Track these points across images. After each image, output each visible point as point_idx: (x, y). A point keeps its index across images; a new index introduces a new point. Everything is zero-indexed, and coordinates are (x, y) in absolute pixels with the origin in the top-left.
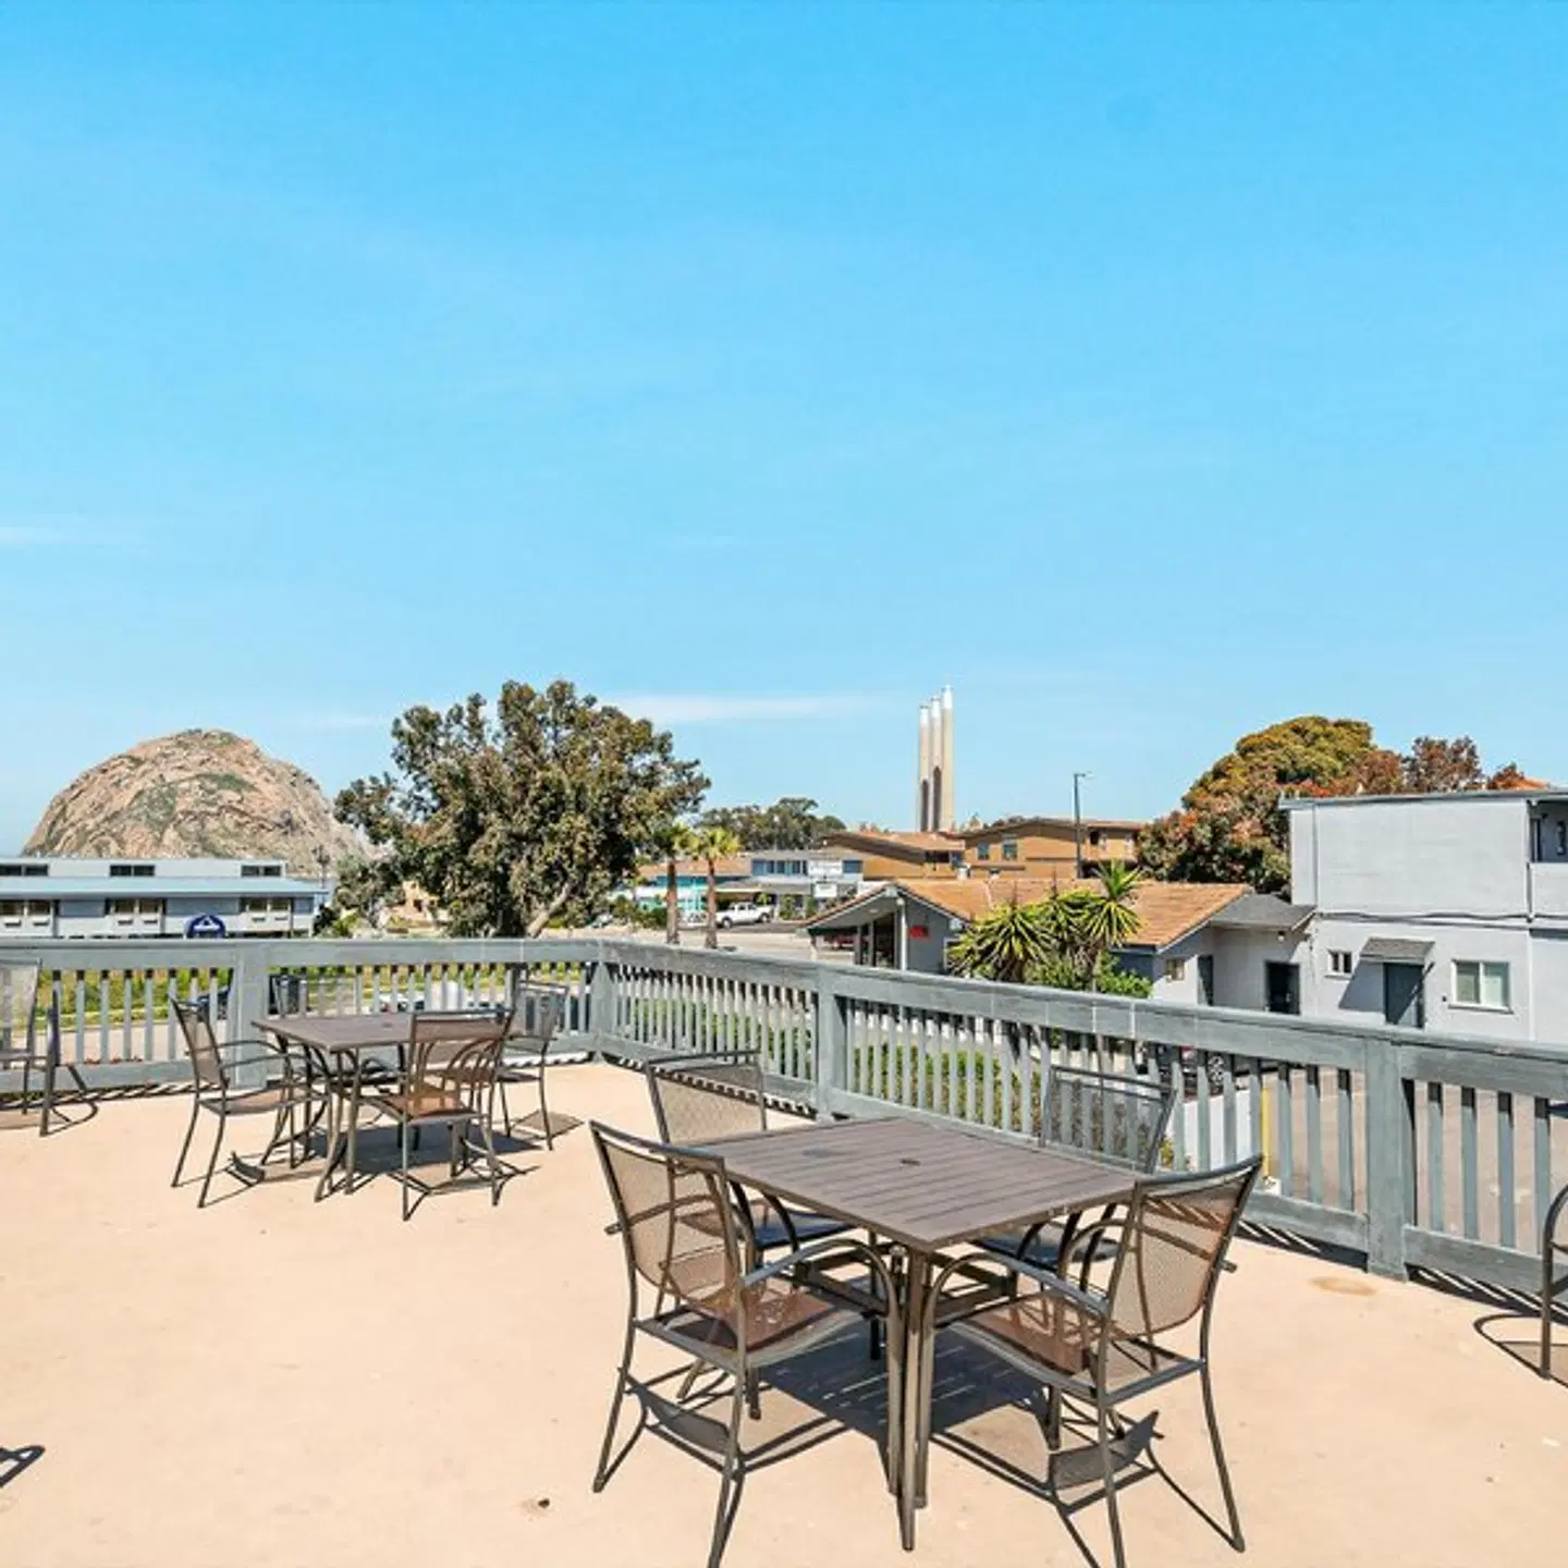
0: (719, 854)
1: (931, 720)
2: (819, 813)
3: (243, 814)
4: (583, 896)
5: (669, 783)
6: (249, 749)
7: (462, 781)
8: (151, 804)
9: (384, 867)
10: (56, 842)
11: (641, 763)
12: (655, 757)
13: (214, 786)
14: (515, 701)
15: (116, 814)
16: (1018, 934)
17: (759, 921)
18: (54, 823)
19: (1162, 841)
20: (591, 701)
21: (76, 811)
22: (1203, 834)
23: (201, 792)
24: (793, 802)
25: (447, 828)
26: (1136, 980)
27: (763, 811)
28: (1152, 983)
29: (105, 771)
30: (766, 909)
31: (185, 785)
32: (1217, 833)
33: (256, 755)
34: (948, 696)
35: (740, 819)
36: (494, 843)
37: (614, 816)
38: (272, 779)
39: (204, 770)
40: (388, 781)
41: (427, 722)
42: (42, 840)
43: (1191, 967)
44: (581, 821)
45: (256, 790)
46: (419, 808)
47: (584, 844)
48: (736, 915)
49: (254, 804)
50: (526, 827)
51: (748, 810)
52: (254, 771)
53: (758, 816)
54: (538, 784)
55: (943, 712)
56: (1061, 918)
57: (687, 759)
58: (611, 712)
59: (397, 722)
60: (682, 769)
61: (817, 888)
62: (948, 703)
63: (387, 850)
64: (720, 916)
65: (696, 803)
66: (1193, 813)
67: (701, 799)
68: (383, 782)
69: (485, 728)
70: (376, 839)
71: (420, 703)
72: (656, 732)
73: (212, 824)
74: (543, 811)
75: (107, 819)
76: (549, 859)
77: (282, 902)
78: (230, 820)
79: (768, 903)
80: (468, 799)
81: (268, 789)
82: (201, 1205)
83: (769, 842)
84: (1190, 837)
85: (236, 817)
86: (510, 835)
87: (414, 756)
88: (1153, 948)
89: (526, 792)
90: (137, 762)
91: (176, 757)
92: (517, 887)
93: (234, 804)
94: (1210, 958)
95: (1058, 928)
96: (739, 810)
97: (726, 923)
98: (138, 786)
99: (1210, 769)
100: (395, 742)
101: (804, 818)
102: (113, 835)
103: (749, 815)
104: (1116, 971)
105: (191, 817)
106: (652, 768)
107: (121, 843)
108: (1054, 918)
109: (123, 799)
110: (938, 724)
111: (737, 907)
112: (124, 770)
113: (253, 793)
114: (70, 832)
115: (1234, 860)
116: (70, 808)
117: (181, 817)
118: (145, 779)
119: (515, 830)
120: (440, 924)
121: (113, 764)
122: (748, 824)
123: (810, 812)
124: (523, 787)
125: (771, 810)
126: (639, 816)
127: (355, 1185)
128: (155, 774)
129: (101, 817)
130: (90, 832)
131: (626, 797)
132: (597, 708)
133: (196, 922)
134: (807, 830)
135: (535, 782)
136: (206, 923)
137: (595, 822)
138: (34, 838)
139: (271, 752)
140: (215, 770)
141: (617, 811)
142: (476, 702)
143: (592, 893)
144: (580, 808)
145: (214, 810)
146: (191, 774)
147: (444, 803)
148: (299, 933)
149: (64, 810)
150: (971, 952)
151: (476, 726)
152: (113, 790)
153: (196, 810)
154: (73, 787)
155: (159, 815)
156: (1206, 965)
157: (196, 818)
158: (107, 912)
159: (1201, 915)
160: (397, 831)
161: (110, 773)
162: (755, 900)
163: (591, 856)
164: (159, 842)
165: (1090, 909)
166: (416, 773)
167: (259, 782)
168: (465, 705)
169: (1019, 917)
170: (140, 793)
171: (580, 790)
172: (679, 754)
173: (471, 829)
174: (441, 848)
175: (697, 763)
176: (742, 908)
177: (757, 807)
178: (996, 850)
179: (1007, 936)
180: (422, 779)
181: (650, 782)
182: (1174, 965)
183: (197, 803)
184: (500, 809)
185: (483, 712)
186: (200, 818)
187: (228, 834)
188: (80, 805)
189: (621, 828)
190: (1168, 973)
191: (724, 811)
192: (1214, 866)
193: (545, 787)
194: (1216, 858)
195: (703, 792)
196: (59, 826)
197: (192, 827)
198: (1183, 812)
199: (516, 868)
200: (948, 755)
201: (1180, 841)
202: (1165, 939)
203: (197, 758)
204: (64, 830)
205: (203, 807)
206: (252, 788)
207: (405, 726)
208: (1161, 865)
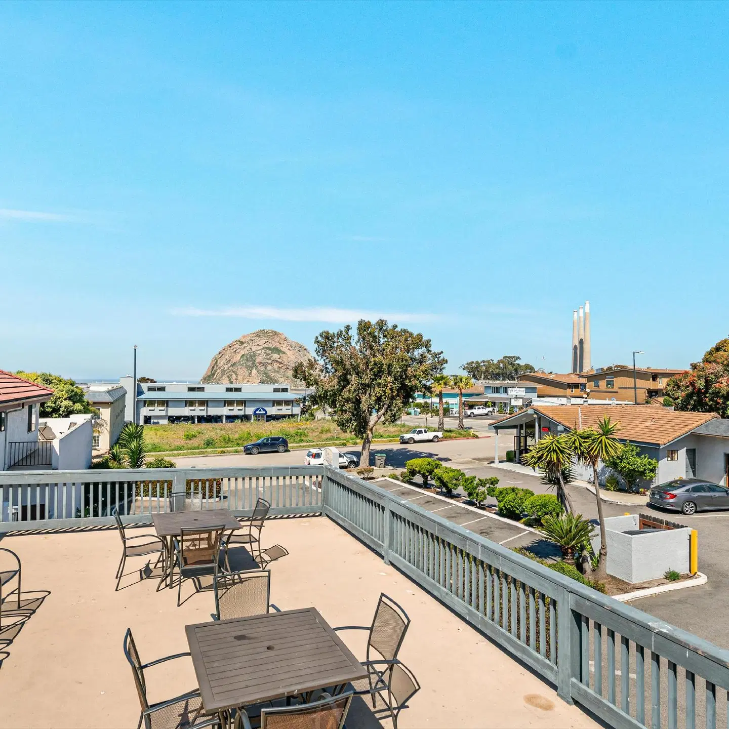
0: (464, 387)
1: (579, 317)
2: (522, 362)
3: (281, 363)
4: (391, 410)
5: (430, 362)
6: (283, 337)
7: (340, 363)
8: (247, 360)
9: (312, 397)
10: (214, 374)
11: (417, 353)
12: (423, 350)
13: (270, 352)
14: (364, 327)
15: (235, 364)
16: (554, 451)
17: (487, 414)
18: (213, 367)
19: (679, 387)
20: (395, 327)
21: (221, 363)
22: (700, 384)
23: (265, 355)
24: (509, 357)
25: (335, 381)
26: (650, 460)
27: (495, 362)
28: (658, 462)
29: (230, 347)
30: (491, 409)
31: (258, 352)
32: (708, 383)
33: (285, 339)
34: (587, 307)
35: (484, 365)
36: (353, 389)
37: (404, 377)
38: (291, 349)
39: (266, 346)
40: (315, 360)
41: (327, 337)
42: (210, 373)
43: (682, 454)
44: (390, 379)
45: (285, 353)
46: (327, 372)
47: (391, 389)
48: (476, 411)
49: (285, 360)
50: (367, 381)
51: (488, 361)
52: (284, 346)
53: (493, 364)
54: (372, 363)
55: (585, 314)
56: (577, 444)
57: (437, 351)
58: (405, 331)
59: (317, 338)
60: (436, 355)
61: (513, 401)
62: (587, 309)
63: (312, 390)
64: (469, 412)
65: (441, 370)
66: (696, 372)
67: (443, 368)
68: (313, 360)
69: (352, 339)
70: (308, 385)
71: (326, 330)
72: (425, 339)
73: (269, 367)
74: (375, 375)
75: (232, 366)
76: (377, 395)
77: (288, 402)
78: (276, 365)
79: (492, 406)
80: (344, 369)
81: (289, 353)
82: (117, 590)
83: (496, 376)
84: (693, 384)
85: (278, 364)
86: (362, 384)
87: (324, 351)
88: (658, 445)
89: (368, 366)
90: (242, 343)
91: (255, 341)
92: (364, 406)
93: (277, 359)
94: (694, 450)
95: (576, 448)
96: (484, 362)
97: (472, 415)
98: (242, 352)
99: (714, 346)
100: (316, 346)
101: (514, 365)
102: (234, 372)
103: (489, 363)
104: (638, 455)
105: (262, 364)
106: (422, 355)
107: (236, 374)
108: (574, 443)
109: (237, 358)
110: (582, 319)
111: (477, 407)
112: (237, 346)
113: (284, 355)
114: (219, 371)
115: (717, 397)
116: (219, 361)
117: (258, 364)
118: (244, 350)
119: (363, 382)
120: (333, 421)
121: (234, 344)
122: (488, 368)
123: (517, 362)
124: (367, 364)
125: (499, 362)
126: (415, 376)
127: (173, 585)
128: (248, 348)
129: (230, 365)
130: (226, 370)
131: (409, 368)
132: (398, 329)
133: (257, 410)
134: (516, 370)
135: (371, 362)
136: (260, 411)
137: (396, 379)
138: (207, 372)
139: (291, 338)
140: (270, 346)
141: (405, 374)
142: (348, 328)
143: (396, 409)
144: (390, 373)
145: (270, 361)
146: (261, 347)
147: (336, 371)
148: (293, 416)
149: (217, 361)
150: (533, 457)
151: (348, 339)
152: (233, 354)
153: (263, 362)
154: (219, 353)
155: (250, 364)
156: (691, 454)
157: (263, 365)
158: (225, 406)
159: (687, 430)
160: (316, 383)
161: (232, 348)
162: (486, 405)
163: (394, 394)
164: (250, 374)
165: (593, 440)
166: (325, 358)
167: (286, 350)
168: (343, 329)
169: (555, 442)
170: (243, 355)
171: (390, 366)
172: (434, 349)
173: (344, 381)
174: (332, 390)
175: (442, 352)
176: (479, 408)
177: (493, 361)
178: (603, 383)
179: (549, 451)
180: (327, 361)
181: (422, 360)
182: (671, 452)
183: (264, 358)
184: (357, 374)
185: (350, 332)
186: (265, 365)
187: (275, 371)
188: (222, 360)
189: (407, 382)
190: (668, 456)
191: (477, 362)
192: (707, 400)
193: (375, 364)
194: (708, 395)
195: (445, 365)
196: (215, 369)
197: (262, 368)
198: (691, 371)
199: (364, 398)
200: (588, 334)
201: (688, 387)
202: (666, 441)
203: (264, 341)
204: (216, 370)
205: (265, 361)
206: (284, 353)
207: (320, 339)
208: (678, 398)
